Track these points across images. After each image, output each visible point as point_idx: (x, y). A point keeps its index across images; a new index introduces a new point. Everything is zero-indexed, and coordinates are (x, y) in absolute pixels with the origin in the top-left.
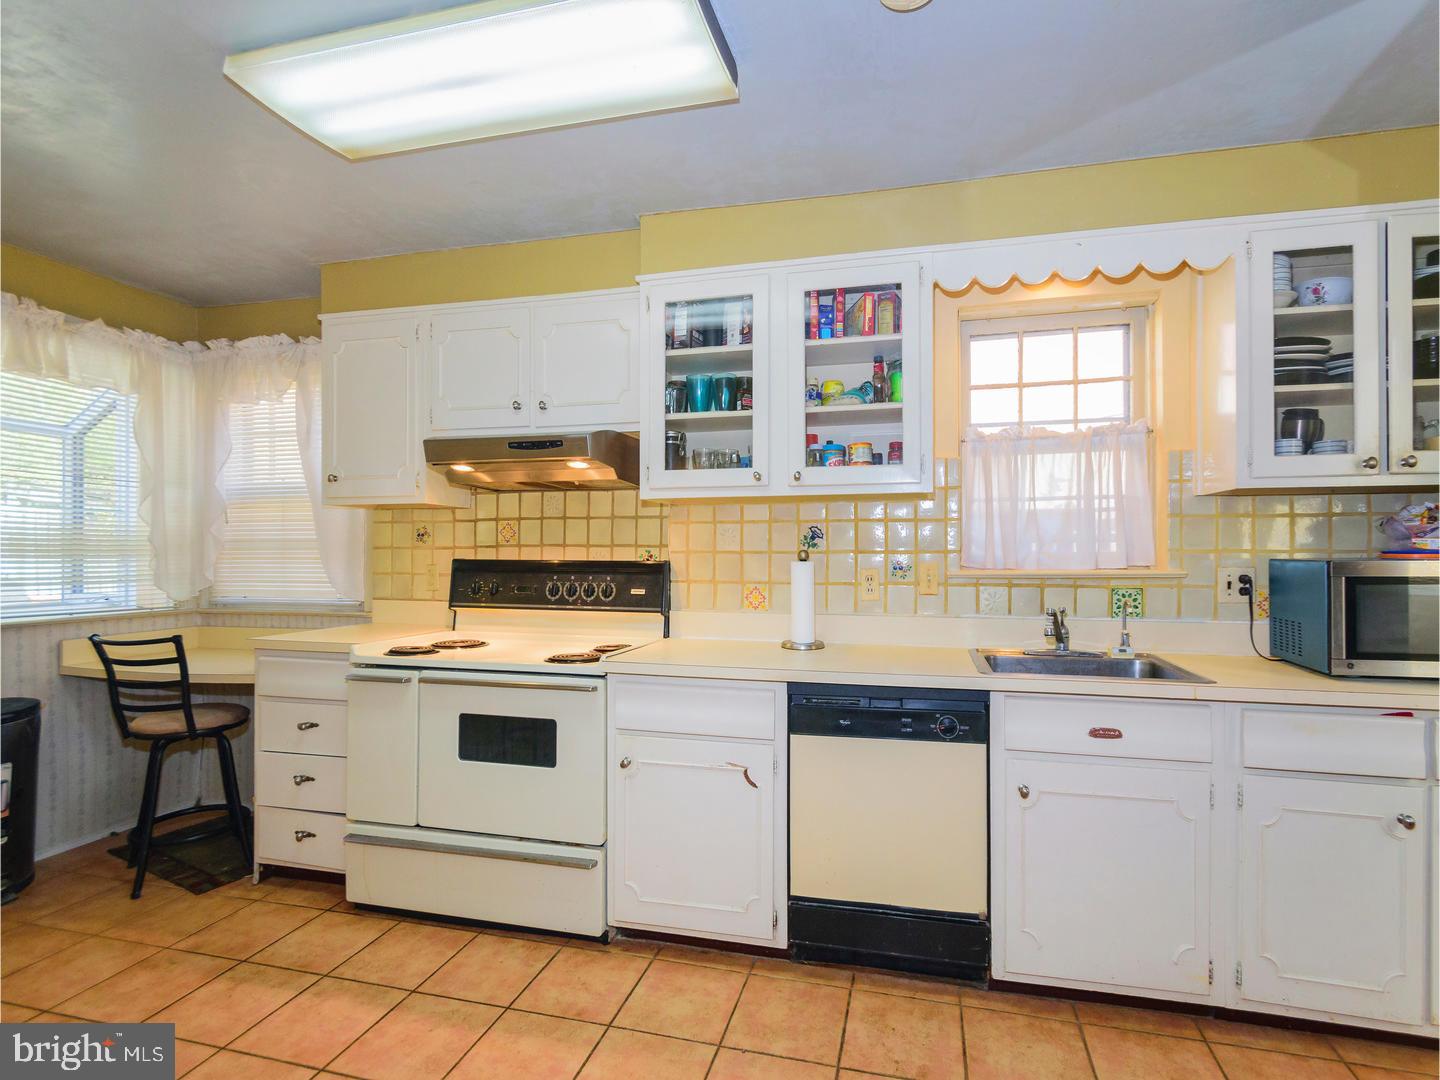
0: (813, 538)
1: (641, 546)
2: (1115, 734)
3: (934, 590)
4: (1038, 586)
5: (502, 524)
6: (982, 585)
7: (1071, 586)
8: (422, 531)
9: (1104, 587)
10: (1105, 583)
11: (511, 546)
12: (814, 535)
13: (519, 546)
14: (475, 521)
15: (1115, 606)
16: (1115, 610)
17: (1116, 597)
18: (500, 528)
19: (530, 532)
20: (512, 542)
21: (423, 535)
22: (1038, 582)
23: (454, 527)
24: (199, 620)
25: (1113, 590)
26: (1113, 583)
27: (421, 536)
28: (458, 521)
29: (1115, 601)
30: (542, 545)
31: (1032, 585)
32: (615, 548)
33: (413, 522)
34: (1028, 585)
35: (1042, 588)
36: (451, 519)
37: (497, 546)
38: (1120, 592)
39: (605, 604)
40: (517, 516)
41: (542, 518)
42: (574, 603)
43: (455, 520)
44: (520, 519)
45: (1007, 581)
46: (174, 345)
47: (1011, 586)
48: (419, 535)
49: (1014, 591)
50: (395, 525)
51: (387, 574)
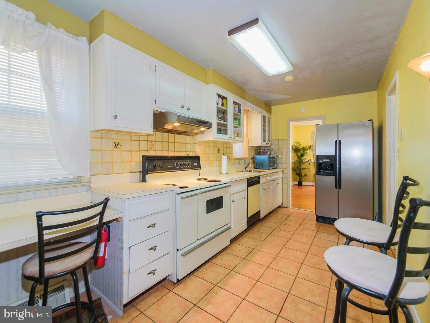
0: (219, 151)
1: (186, 152)
3: (231, 161)
5: (149, 143)
7: (242, 160)
8: (117, 144)
11: (152, 151)
13: (155, 151)
14: (139, 141)
17: (245, 161)
18: (149, 144)
19: (158, 146)
20: (153, 149)
21: (117, 145)
23: (131, 142)
27: (116, 145)
28: (133, 140)
30: (162, 151)
32: (181, 152)
33: (112, 139)
36: (130, 139)
37: (148, 151)
39: (190, 168)
40: (154, 140)
41: (162, 142)
42: (183, 169)
43: (131, 140)
44: (155, 141)
47: (237, 160)
48: (115, 145)
50: (102, 140)
51: (99, 163)
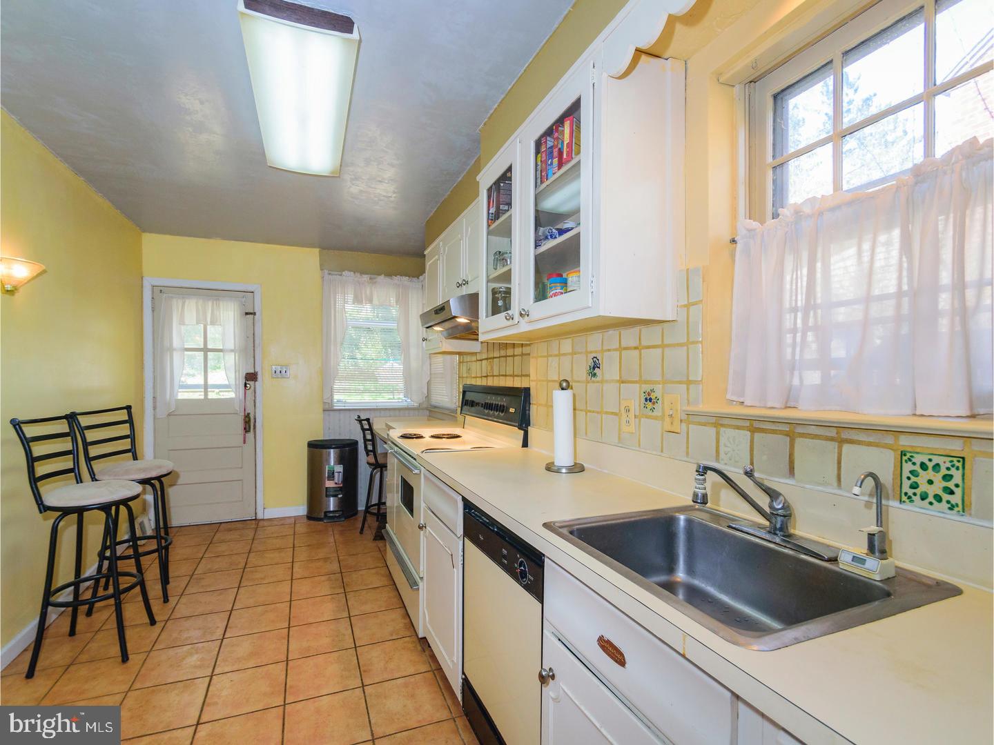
0: (594, 368)
2: (618, 657)
3: (676, 428)
4: (787, 434)
6: (722, 425)
7: (832, 439)
8: (469, 367)
9: (886, 446)
10: (889, 440)
11: (491, 376)
12: (596, 366)
13: (493, 376)
14: (481, 360)
15: (906, 484)
16: (906, 488)
17: (908, 467)
22: (786, 428)
23: (476, 364)
24: (428, 413)
25: (903, 454)
26: (905, 442)
27: (469, 370)
29: (906, 473)
30: (499, 375)
31: (781, 432)
32: (523, 377)
33: (466, 362)
34: (774, 432)
35: (792, 436)
37: (487, 376)
38: (918, 459)
41: (500, 357)
43: (477, 360)
45: (748, 424)
46: (415, 279)
47: (753, 430)
49: (757, 436)
